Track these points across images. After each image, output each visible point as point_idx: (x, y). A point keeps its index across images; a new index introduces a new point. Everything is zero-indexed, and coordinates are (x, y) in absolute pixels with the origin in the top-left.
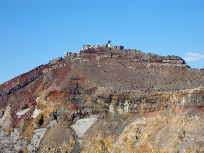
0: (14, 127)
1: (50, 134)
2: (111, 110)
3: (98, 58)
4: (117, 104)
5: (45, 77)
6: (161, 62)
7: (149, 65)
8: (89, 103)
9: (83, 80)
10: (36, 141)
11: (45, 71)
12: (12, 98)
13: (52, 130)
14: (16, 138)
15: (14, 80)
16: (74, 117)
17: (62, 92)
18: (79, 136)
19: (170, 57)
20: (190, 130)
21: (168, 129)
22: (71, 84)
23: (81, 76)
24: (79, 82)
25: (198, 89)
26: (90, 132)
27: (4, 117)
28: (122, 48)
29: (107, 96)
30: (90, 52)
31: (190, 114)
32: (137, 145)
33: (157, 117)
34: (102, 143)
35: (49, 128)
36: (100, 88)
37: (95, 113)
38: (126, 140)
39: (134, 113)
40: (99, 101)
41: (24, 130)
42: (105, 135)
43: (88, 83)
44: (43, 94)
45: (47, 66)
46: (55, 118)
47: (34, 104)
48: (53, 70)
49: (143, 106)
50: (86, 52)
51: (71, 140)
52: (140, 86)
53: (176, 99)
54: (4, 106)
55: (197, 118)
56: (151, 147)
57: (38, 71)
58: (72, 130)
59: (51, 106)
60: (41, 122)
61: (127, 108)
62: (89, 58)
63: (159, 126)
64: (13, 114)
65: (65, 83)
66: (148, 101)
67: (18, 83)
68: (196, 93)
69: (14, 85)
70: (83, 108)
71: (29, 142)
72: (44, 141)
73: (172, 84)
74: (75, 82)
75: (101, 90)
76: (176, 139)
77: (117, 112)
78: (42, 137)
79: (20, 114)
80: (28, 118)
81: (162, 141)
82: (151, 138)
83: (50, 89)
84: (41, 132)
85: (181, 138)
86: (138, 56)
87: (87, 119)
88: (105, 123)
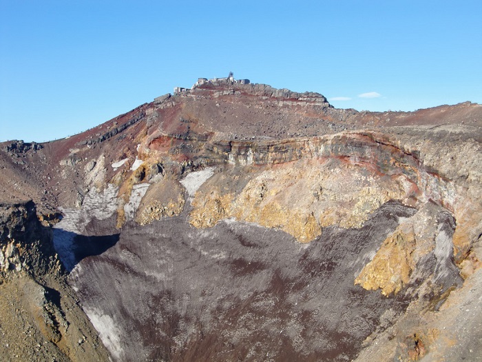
0: (108, 182)
1: (153, 192)
2: (231, 161)
3: (216, 95)
4: (239, 154)
5: (148, 119)
6: (296, 100)
7: (281, 104)
8: (203, 152)
9: (196, 122)
10: (135, 199)
11: (149, 111)
12: (107, 146)
13: (156, 185)
14: (110, 196)
15: (110, 123)
16: (183, 169)
17: (169, 138)
18: (190, 193)
19: (307, 94)
20: (329, 186)
21: (301, 185)
22: (180, 128)
23: (193, 117)
24: (192, 125)
25: (341, 134)
26: (203, 189)
27: (96, 170)
28: (247, 81)
29: (226, 143)
30: (207, 86)
31: (330, 166)
32: (262, 205)
33: (289, 169)
34: (218, 202)
35: (152, 183)
36: (217, 134)
37: (211, 164)
38: (248, 198)
39: (260, 165)
40: (215, 149)
41: (120, 186)
42: (222, 192)
43: (203, 127)
44: (146, 141)
45: (151, 105)
46: (160, 170)
47: (134, 153)
48: (160, 111)
49: (270, 156)
50: (202, 87)
51: (180, 199)
52: (269, 131)
53: (312, 147)
54: (97, 155)
55: (338, 170)
56: (279, 207)
57: (141, 111)
58: (182, 186)
59: (156, 156)
60: (142, 176)
61: (250, 159)
62: (205, 94)
63: (290, 181)
64: (107, 166)
65: (173, 127)
66: (277, 150)
67: (115, 126)
68: (337, 140)
69: (109, 129)
70: (196, 158)
71: (127, 201)
72: (145, 200)
73: (309, 129)
74: (186, 125)
75: (218, 136)
76: (310, 197)
77: (238, 164)
78: (143, 194)
79: (116, 165)
80: (126, 171)
81: (293, 200)
82: (280, 197)
83: (155, 134)
84: (142, 189)
85: (317, 196)
86: (268, 93)
87: (200, 173)
88: (223, 177)
